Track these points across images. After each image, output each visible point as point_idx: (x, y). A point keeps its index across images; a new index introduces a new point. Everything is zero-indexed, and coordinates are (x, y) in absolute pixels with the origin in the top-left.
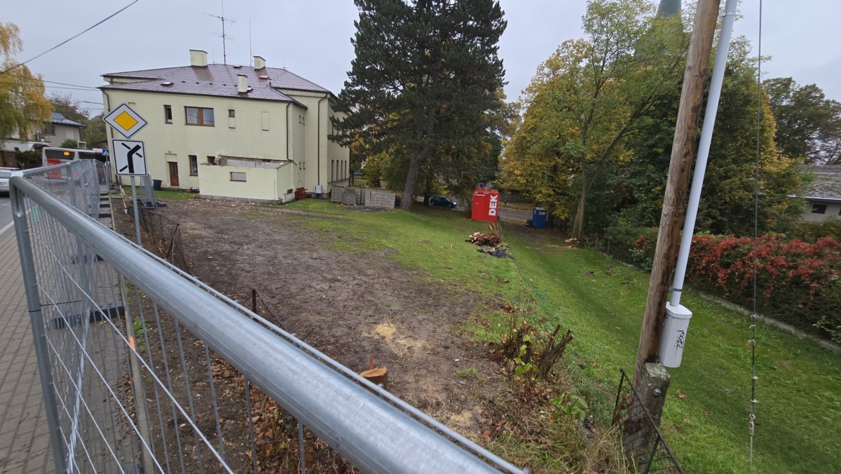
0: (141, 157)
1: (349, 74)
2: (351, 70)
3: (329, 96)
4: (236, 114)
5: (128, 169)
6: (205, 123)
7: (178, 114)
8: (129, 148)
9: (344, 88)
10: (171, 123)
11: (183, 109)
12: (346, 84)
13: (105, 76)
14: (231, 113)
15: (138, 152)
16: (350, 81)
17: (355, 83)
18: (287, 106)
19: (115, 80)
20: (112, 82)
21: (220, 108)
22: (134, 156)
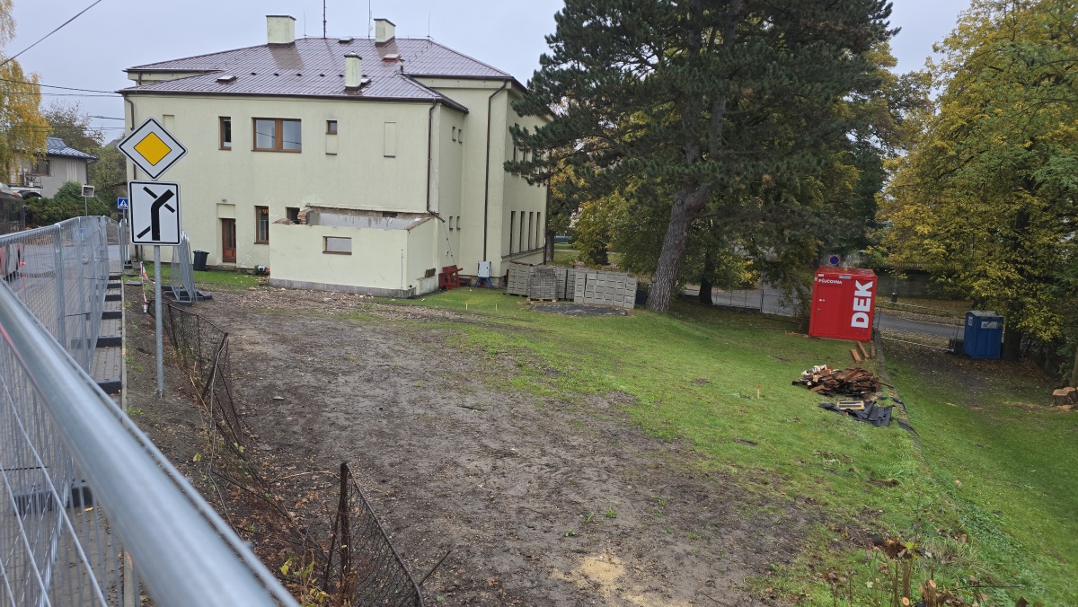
0: (172, 210)
1: (549, 40)
2: (554, 32)
3: (509, 86)
4: (340, 128)
5: (150, 234)
6: (285, 146)
7: (241, 131)
8: (155, 196)
9: (539, 68)
10: (229, 149)
11: (250, 122)
12: (544, 60)
13: (130, 71)
14: (331, 126)
15: (168, 202)
16: (551, 54)
17: (562, 57)
18: (431, 109)
19: (145, 77)
20: (140, 82)
21: (312, 117)
22: (162, 209)
